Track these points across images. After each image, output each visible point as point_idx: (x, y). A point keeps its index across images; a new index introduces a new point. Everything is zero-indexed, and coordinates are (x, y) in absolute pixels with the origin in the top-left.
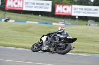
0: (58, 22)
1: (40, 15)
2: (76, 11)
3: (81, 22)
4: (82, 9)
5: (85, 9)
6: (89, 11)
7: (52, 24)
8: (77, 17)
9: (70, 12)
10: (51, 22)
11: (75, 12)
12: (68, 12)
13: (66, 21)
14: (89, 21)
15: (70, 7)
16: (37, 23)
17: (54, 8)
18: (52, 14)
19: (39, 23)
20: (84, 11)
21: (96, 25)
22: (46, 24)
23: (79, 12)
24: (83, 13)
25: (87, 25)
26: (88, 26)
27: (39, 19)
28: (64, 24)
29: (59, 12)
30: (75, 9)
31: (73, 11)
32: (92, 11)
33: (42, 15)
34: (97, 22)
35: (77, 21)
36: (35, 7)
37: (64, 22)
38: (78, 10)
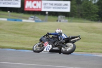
0: (27, 19)
1: (9, 12)
2: (46, 6)
3: (52, 18)
4: (52, 4)
5: (55, 4)
6: (59, 6)
7: (21, 21)
8: (47, 13)
9: (40, 7)
10: (20, 19)
11: (44, 7)
12: (37, 7)
13: (36, 17)
14: (59, 17)
15: (40, 2)
16: (6, 20)
18: (22, 10)
19: (8, 20)
20: (54, 6)
21: (67, 20)
22: (15, 20)
23: (49, 8)
24: (53, 8)
25: (57, 21)
26: (59, 22)
27: (8, 15)
28: (34, 20)
29: (28, 8)
30: (45, 4)
31: (43, 6)
32: (62, 6)
33: (11, 11)
34: (67, 18)
35: (47, 17)
36: (4, 3)
37: (34, 18)
38: (48, 6)
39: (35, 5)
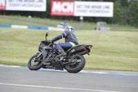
0: (55, 26)
1: (30, 17)
2: (81, 9)
3: (88, 25)
4: (88, 7)
5: (93, 7)
6: (97, 9)
7: (47, 29)
8: (82, 18)
10: (45, 26)
11: (78, 11)
13: (67, 24)
14: (99, 24)
16: (26, 27)
17: (49, 6)
18: (47, 15)
19: (29, 27)
20: (91, 9)
21: (109, 28)
22: (39, 28)
23: (85, 11)
24: (90, 11)
25: (95, 29)
26: (97, 30)
27: (29, 21)
28: (64, 28)
30: (79, 6)
31: (76, 9)
32: (102, 9)
33: (33, 16)
34: (109, 25)
35: (82, 24)
36: (23, 6)
37: (64, 25)
38: (83, 8)
39: (65, 7)
